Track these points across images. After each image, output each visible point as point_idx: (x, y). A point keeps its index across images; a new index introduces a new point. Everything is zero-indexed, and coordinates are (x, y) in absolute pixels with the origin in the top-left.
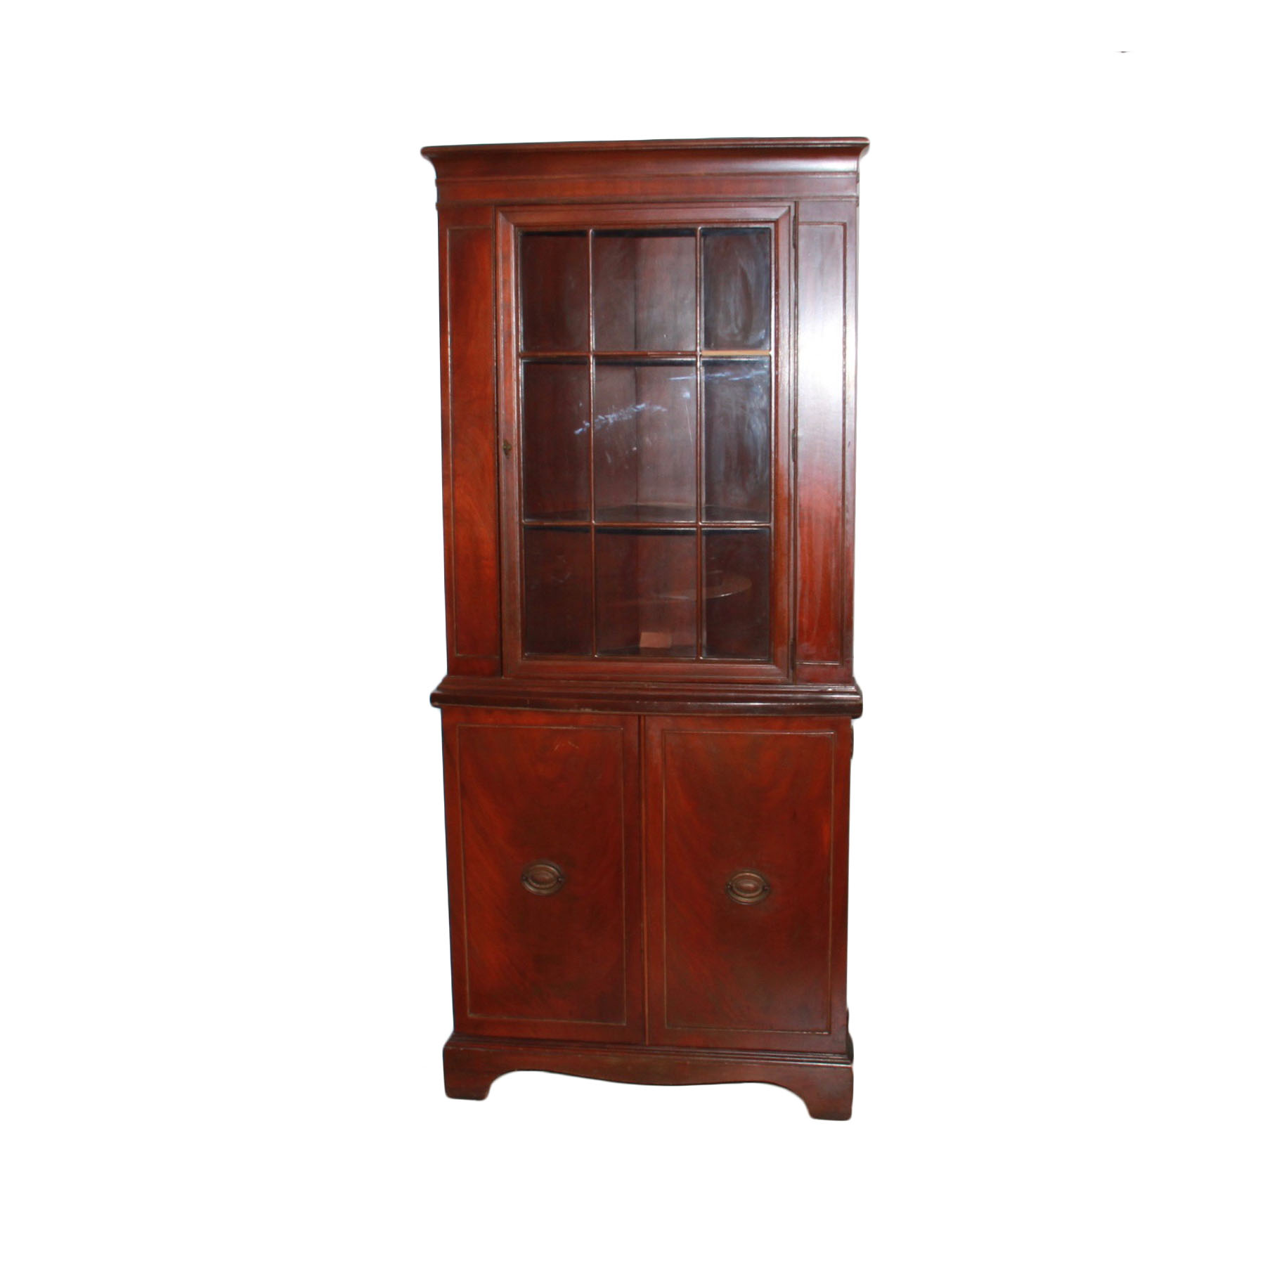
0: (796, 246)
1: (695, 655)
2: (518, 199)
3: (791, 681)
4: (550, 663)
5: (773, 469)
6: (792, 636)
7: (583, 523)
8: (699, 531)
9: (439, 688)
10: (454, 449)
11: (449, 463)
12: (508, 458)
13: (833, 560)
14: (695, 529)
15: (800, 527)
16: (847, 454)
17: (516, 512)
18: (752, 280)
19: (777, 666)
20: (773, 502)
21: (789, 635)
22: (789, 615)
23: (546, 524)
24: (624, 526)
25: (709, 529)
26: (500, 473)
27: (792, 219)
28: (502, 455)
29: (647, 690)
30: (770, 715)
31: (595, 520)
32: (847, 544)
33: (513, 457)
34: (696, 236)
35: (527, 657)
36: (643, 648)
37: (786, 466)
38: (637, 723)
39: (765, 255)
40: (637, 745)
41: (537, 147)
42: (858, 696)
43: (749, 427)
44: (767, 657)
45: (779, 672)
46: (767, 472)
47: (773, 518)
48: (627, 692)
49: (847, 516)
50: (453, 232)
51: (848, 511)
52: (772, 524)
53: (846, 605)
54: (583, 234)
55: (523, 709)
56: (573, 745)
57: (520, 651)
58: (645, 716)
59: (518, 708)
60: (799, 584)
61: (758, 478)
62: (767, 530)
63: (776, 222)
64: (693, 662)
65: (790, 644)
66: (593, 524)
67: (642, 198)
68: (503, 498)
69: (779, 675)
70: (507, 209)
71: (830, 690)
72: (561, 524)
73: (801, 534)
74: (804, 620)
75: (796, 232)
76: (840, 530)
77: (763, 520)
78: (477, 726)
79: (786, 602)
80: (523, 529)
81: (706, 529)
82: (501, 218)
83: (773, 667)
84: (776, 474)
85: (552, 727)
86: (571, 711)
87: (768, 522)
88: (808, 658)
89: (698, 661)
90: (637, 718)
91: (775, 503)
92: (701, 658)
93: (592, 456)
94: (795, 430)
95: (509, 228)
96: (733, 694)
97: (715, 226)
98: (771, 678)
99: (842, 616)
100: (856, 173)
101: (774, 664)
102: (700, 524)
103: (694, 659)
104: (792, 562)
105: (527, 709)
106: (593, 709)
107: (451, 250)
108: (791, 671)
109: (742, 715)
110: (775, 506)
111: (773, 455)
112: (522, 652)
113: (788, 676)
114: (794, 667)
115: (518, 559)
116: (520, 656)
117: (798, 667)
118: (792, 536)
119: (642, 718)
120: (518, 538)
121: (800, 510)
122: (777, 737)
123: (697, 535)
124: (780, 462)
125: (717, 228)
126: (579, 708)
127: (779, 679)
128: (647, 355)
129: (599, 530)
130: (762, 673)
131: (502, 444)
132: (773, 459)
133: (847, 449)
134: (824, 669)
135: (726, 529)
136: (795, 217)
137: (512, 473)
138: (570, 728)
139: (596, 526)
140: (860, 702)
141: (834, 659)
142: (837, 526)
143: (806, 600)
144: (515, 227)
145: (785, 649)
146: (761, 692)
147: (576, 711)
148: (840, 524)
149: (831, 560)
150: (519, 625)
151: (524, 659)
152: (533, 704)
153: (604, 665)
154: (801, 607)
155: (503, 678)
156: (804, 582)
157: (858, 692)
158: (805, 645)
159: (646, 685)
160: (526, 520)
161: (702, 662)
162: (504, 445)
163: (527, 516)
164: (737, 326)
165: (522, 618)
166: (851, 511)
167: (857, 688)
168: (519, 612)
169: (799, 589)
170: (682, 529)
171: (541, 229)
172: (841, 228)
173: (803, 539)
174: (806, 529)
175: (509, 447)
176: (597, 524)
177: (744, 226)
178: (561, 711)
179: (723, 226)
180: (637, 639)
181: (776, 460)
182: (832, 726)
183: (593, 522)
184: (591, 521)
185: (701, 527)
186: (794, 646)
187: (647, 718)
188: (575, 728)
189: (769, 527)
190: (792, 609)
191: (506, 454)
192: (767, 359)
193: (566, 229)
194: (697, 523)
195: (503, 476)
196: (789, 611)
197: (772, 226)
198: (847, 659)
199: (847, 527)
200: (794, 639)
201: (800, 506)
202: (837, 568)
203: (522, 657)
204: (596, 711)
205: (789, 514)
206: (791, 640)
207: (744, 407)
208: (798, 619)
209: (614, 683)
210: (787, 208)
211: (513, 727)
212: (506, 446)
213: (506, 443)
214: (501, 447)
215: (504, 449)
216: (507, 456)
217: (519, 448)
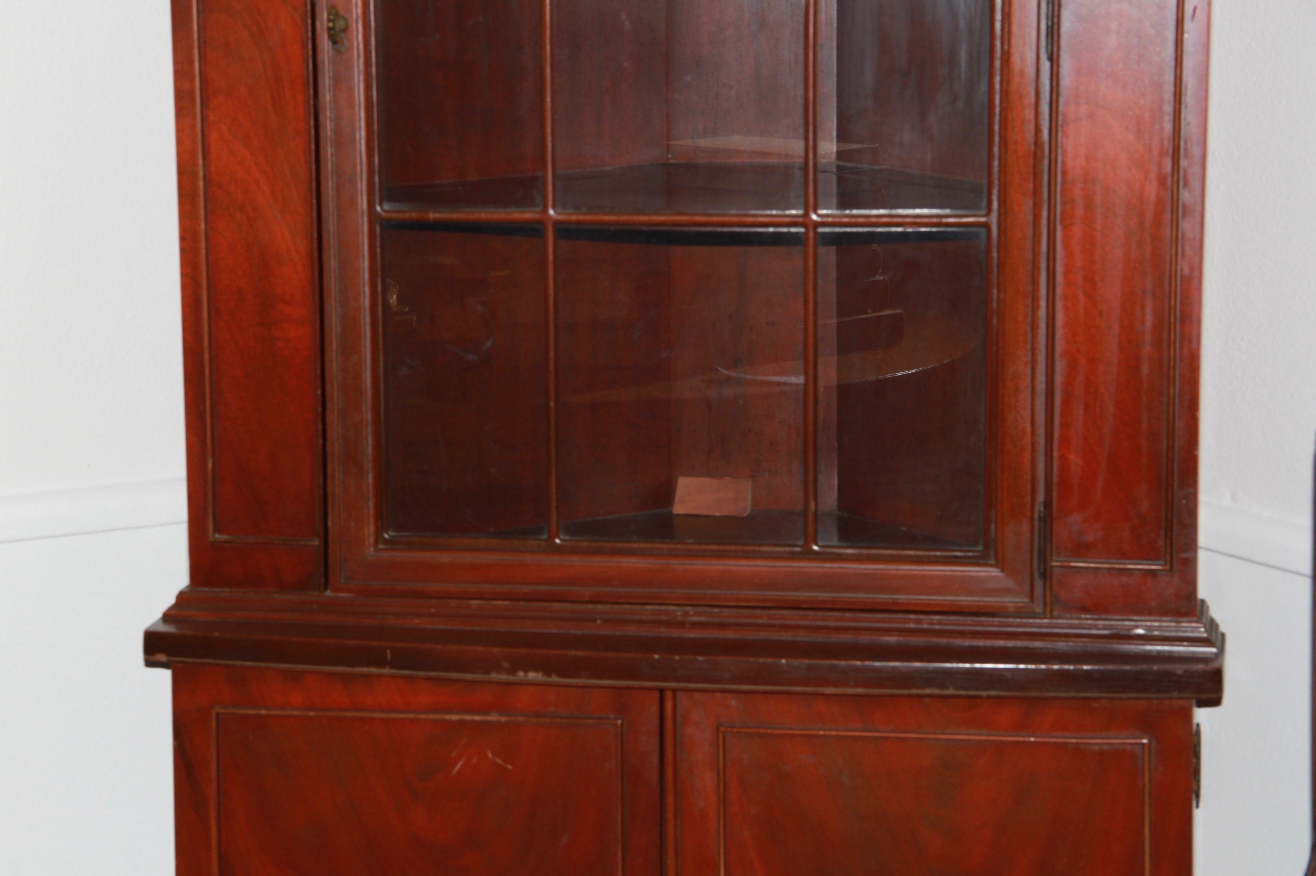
1: (801, 543)
3: (1039, 610)
4: (445, 558)
5: (997, 79)
6: (1041, 497)
7: (528, 215)
8: (811, 234)
9: (167, 617)
10: (202, 28)
11: (191, 62)
12: (338, 52)
13: (1149, 310)
14: (802, 230)
15: (1065, 227)
16: (1188, 37)
17: (362, 186)
19: (1003, 571)
20: (996, 164)
21: (1034, 492)
22: (1033, 444)
23: (433, 216)
24: (625, 223)
25: (837, 230)
26: (321, 88)
28: (325, 44)
29: (681, 625)
30: (985, 693)
31: (554, 208)
32: (1184, 267)
33: (350, 48)
35: (386, 542)
36: (679, 515)
37: (1031, 71)
38: (654, 708)
40: (655, 760)
42: (1214, 650)
44: (980, 548)
45: (1010, 584)
46: (984, 87)
47: (995, 205)
48: (631, 630)
49: (1185, 196)
51: (1186, 184)
52: (994, 219)
53: (1179, 424)
55: (374, 670)
56: (499, 761)
57: (370, 530)
58: (674, 691)
59: (365, 670)
60: (1060, 367)
61: (960, 103)
62: (982, 230)
64: (793, 557)
65: (1036, 515)
66: (549, 216)
68: (328, 151)
69: (1007, 591)
71: (1140, 631)
72: (470, 217)
73: (1066, 245)
74: (1075, 459)
76: (1167, 232)
77: (971, 206)
78: (263, 712)
79: (1027, 413)
80: (378, 229)
81: (827, 230)
83: (994, 572)
84: (1005, 93)
85: (448, 717)
86: (494, 676)
87: (984, 212)
88: (1081, 550)
89: (806, 554)
90: (657, 694)
91: (1000, 165)
92: (815, 548)
93: (548, 48)
96: (892, 639)
98: (990, 600)
99: (1171, 448)
101: (996, 565)
102: (814, 217)
103: (798, 549)
104: (1042, 312)
105: (387, 671)
106: (548, 674)
108: (1039, 584)
109: (914, 691)
110: (1000, 171)
111: (998, 44)
112: (377, 528)
113: (1032, 596)
114: (1045, 575)
115: (367, 302)
116: (372, 540)
117: (1056, 571)
118: (1044, 248)
119: (669, 695)
120: (366, 247)
121: (1064, 182)
122: (1001, 747)
123: (806, 245)
124: (1016, 59)
126: (513, 671)
127: (1010, 601)
129: (564, 231)
130: (966, 585)
131: (323, 15)
132: (998, 53)
133: (1189, 25)
134: (1125, 579)
135: (879, 230)
137: (351, 89)
138: (493, 717)
139: (556, 223)
140: (1214, 665)
141: (1151, 554)
142: (1158, 222)
143: (1079, 411)
145: (1025, 526)
146: (962, 634)
147: (504, 677)
148: (1168, 216)
149: (1143, 307)
150: (369, 466)
151: (381, 546)
152: (402, 660)
153: (576, 562)
154: (1065, 425)
155: (328, 593)
156: (1072, 366)
157: (1215, 637)
158: (1076, 519)
159: (678, 612)
160: (386, 206)
161: (818, 557)
162: (329, 20)
163: (389, 195)
165: (377, 445)
166: (1195, 184)
167: (1212, 625)
168: (368, 432)
169: (1059, 379)
170: (771, 230)
173: (1069, 255)
174: (1078, 230)
175: (341, 24)
176: (559, 217)
178: (468, 676)
180: (666, 494)
181: (1006, 57)
182: (1145, 723)
183: (551, 212)
184: (545, 210)
185: (817, 225)
186: (1047, 519)
187: (679, 695)
188: (503, 719)
189: (987, 226)
190: (1041, 431)
191: (334, 41)
194: (806, 215)
195: (327, 97)
196: (1033, 433)
198: (1184, 555)
199: (1186, 226)
200: (1048, 504)
201: (1064, 173)
202: (1158, 327)
203: (376, 543)
204: (555, 679)
205: (1036, 192)
206: (1039, 507)
208: (1056, 454)
209: (600, 607)
211: (350, 714)
212: (333, 21)
213: (334, 14)
214: (321, 23)
215: (329, 29)
216: (337, 47)
217: (366, 26)
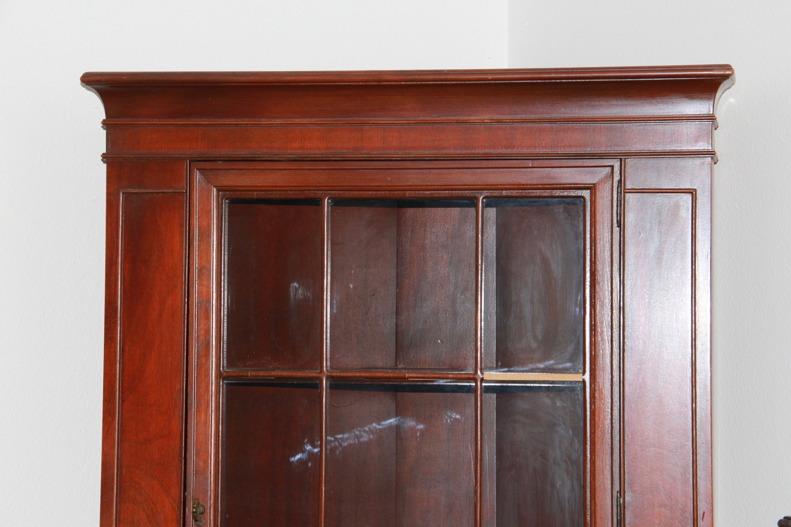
0: (621, 224)
2: (225, 151)
18: (557, 269)
27: (615, 185)
34: (476, 206)
39: (577, 238)
41: (252, 78)
43: (553, 486)
50: (127, 196)
54: (317, 202)
63: (592, 188)
67: (400, 154)
70: (208, 165)
75: (621, 204)
82: (197, 176)
94: (622, 492)
95: (210, 191)
97: (504, 193)
100: (711, 118)
107: (124, 222)
125: (506, 197)
128: (405, 378)
131: (191, 505)
136: (620, 181)
144: (218, 191)
162: (194, 508)
164: (535, 338)
171: (255, 195)
172: (688, 197)
175: (201, 509)
177: (547, 193)
179: (515, 193)
191: (195, 519)
192: (579, 387)
193: (291, 194)
197: (586, 194)
207: (544, 456)
210: (608, 170)
212: (196, 508)
213: (197, 505)
214: (189, 510)
215: (193, 512)
216: (198, 523)
217: (215, 511)
